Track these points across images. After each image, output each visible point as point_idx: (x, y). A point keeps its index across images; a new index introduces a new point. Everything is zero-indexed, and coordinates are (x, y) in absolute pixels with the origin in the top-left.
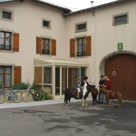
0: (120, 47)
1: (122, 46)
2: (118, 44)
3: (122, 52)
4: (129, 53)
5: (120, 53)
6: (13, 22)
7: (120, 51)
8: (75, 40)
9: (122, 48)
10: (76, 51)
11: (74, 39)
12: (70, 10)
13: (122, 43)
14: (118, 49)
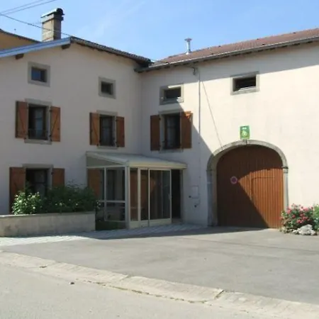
0: (244, 133)
1: (248, 131)
2: (241, 128)
3: (248, 143)
4: (261, 144)
5: (244, 144)
6: (49, 86)
7: (244, 141)
8: (161, 117)
9: (248, 136)
10: (162, 138)
11: (158, 116)
12: (150, 60)
13: (247, 127)
14: (241, 137)
